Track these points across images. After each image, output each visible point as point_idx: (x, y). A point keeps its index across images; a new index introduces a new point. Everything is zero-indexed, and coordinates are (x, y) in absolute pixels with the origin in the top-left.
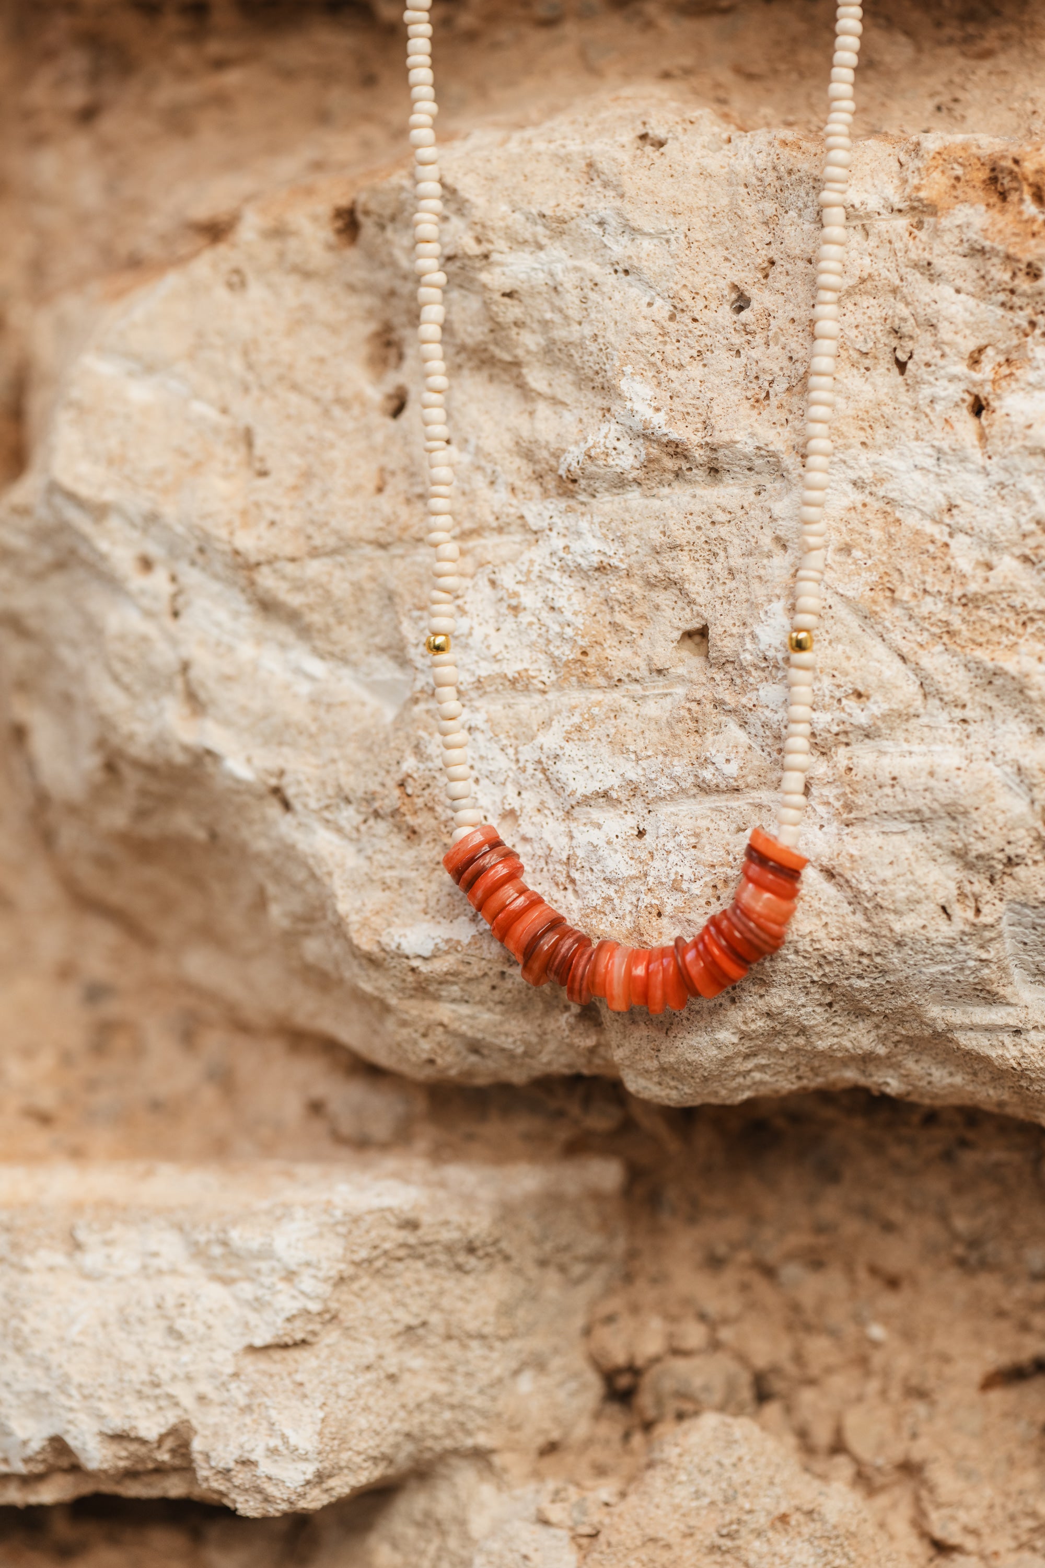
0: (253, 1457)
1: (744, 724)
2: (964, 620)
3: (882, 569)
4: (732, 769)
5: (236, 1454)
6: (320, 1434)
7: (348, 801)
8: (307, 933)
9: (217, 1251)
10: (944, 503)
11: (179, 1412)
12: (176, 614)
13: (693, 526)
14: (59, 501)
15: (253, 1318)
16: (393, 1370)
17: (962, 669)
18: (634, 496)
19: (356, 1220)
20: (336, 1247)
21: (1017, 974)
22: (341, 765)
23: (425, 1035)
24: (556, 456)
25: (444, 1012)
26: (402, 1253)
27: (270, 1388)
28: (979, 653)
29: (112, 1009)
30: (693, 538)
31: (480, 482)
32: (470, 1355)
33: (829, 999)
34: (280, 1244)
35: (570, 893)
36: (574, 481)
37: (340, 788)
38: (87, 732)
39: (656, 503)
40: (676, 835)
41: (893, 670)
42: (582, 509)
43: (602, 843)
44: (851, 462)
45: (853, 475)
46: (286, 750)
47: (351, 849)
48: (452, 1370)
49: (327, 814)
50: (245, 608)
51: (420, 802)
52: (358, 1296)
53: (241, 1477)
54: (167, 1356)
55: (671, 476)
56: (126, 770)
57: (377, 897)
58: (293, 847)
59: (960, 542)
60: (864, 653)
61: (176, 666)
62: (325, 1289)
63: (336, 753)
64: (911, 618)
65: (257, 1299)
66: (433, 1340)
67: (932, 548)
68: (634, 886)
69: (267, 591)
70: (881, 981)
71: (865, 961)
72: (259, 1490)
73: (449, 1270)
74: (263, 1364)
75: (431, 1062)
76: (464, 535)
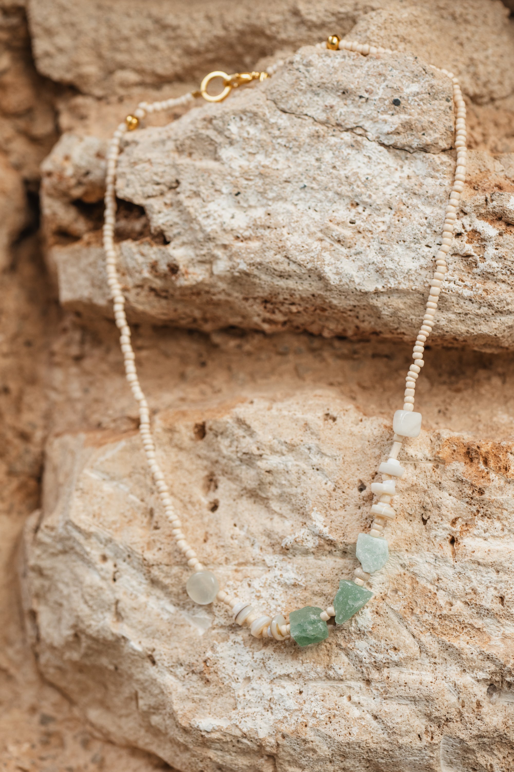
1: (347, 655)
2: (439, 624)
3: (409, 600)
4: (341, 672)
7: (181, 665)
8: (154, 713)
10: (436, 578)
12: (115, 580)
13: (335, 574)
14: (70, 527)
17: (436, 643)
18: (311, 558)
21: (442, 762)
22: (180, 650)
24: (282, 538)
25: (211, 754)
28: (444, 638)
29: (52, 727)
30: (334, 578)
31: (248, 543)
33: (368, 765)
35: (269, 712)
36: (288, 549)
37: (179, 659)
38: (68, 620)
39: (320, 562)
40: (315, 695)
41: (410, 640)
42: (289, 560)
43: (285, 694)
44: (401, 557)
45: (401, 562)
46: (156, 640)
47: (180, 684)
49: (171, 669)
50: (144, 581)
51: (212, 669)
55: (327, 553)
56: (83, 637)
57: (189, 705)
58: (155, 680)
59: (441, 593)
60: (399, 632)
61: (113, 601)
63: (177, 645)
64: (418, 621)
67: (429, 594)
68: (297, 713)
69: (155, 576)
70: (390, 761)
71: (385, 753)
76: (240, 564)
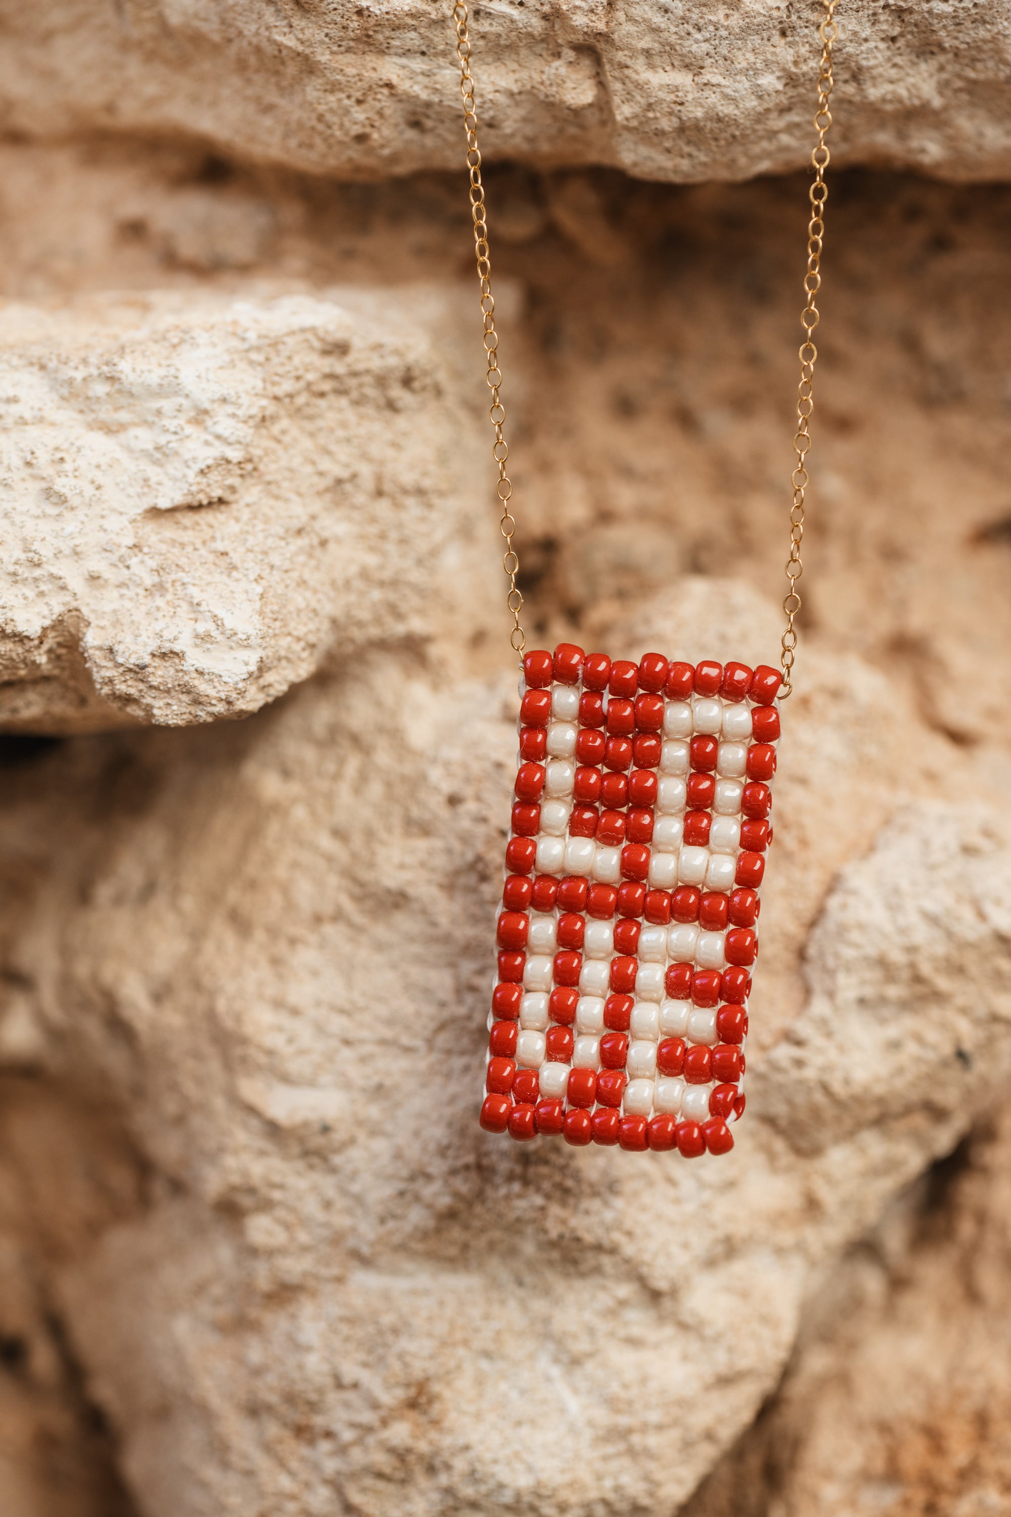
0: (177, 648)
5: (153, 646)
6: (261, 613)
9: (100, 389)
11: (68, 598)
15: (154, 472)
16: (326, 534)
19: (275, 344)
20: (252, 380)
23: (359, 102)
26: (327, 386)
27: (183, 561)
32: (405, 516)
34: (187, 377)
48: (383, 536)
52: (278, 441)
53: (161, 674)
54: (45, 527)
62: (245, 432)
65: (158, 448)
66: (360, 499)
72: (187, 689)
73: (378, 408)
74: (168, 531)
75: (361, 138)
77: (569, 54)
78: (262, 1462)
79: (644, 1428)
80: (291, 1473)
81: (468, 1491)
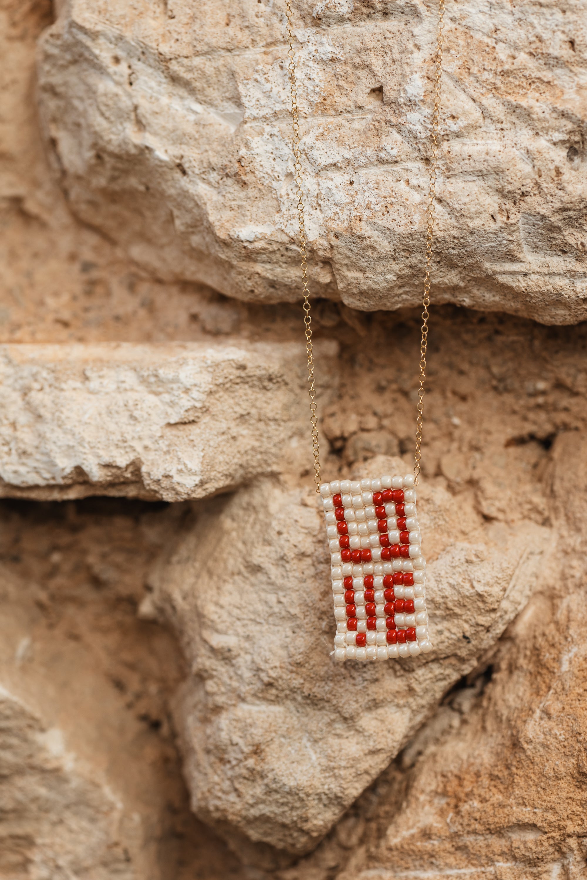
0: (171, 474)
1: (399, 132)
2: (502, 82)
3: (464, 59)
4: (394, 152)
5: (163, 472)
6: (202, 463)
7: (214, 169)
8: (193, 233)
9: (152, 379)
10: (493, 28)
11: (136, 454)
12: (131, 84)
13: (376, 39)
14: (74, 30)
15: (170, 410)
16: (234, 434)
17: (501, 105)
18: (348, 26)
19: (217, 365)
20: (208, 378)
21: (525, 248)
22: (210, 153)
23: (249, 279)
24: (311, 7)
25: (259, 268)
26: (238, 381)
27: (178, 443)
28: (509, 98)
29: (95, 274)
30: (376, 45)
31: (275, 20)
32: (269, 428)
33: (439, 259)
34: (182, 376)
35: (318, 210)
36: (320, 19)
37: (210, 163)
38: (87, 139)
39: (358, 29)
40: (368, 183)
41: (469, 105)
42: (324, 32)
43: (333, 188)
44: (450, 9)
45: (451, 15)
46: (183, 146)
47: (215, 192)
48: (261, 435)
49: (203, 176)
50: (164, 80)
51: (248, 169)
52: (218, 400)
53: (165, 483)
54: (130, 428)
55: (365, 17)
56: (106, 158)
57: (227, 214)
58: (187, 192)
59: (500, 46)
60: (456, 98)
61: (132, 108)
62: (203, 397)
63: (207, 147)
64: (477, 81)
65: (171, 402)
66: (253, 421)
67: (487, 49)
68: (348, 207)
69: (175, 72)
70: (463, 250)
71: (456, 241)
72: (174, 489)
73: (260, 389)
74: (174, 431)
75: (252, 291)
76: (268, 45)
77: (321, 265)
78: (209, 771)
79: (339, 768)
80: (219, 775)
81: (274, 786)
